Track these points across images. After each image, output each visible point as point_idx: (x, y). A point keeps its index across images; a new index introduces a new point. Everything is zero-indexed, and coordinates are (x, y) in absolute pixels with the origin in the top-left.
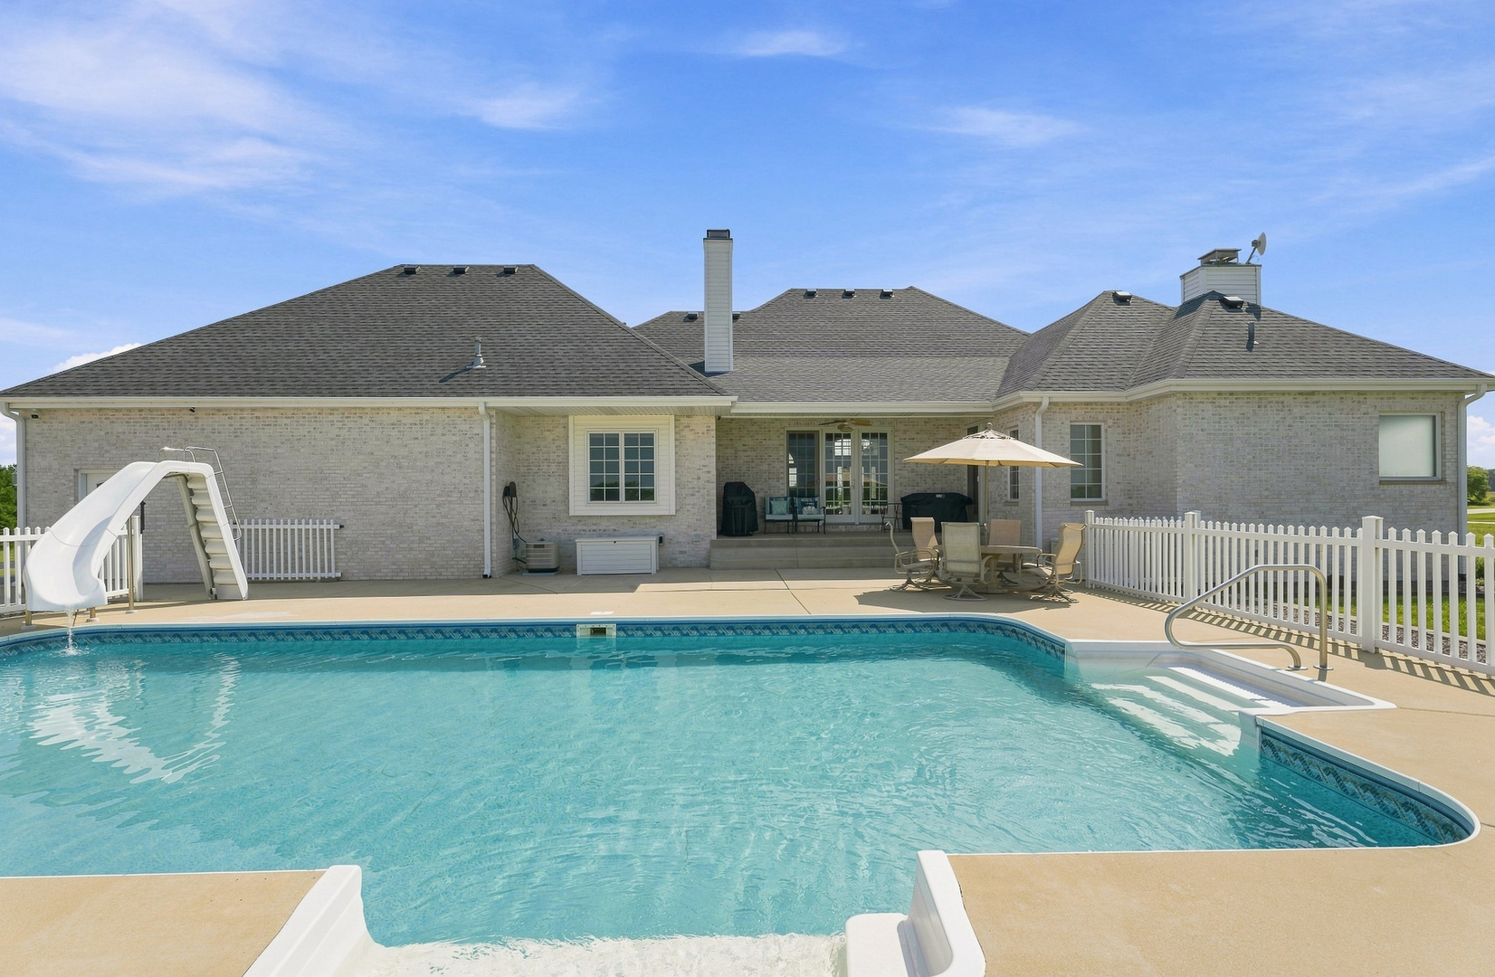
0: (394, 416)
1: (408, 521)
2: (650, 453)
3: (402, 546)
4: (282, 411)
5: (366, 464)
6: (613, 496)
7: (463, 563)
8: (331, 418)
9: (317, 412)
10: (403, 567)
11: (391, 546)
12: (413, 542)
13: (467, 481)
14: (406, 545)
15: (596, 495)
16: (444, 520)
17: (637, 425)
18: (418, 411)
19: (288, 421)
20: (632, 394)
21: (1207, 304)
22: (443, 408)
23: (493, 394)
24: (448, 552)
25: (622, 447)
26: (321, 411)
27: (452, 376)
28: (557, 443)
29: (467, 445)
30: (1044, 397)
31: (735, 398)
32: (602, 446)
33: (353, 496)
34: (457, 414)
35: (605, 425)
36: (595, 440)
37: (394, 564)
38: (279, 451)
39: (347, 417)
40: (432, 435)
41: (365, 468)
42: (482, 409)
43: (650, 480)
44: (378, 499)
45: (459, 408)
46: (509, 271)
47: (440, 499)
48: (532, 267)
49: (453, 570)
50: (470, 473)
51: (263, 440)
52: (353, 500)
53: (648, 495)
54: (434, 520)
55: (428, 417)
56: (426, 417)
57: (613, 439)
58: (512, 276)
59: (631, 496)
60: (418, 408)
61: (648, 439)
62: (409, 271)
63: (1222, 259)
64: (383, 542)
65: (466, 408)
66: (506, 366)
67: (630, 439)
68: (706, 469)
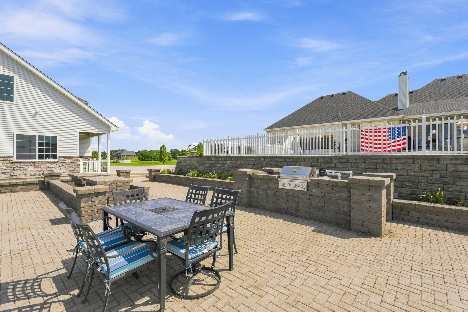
18: (328, 126)
20: (375, 117)
22: (333, 125)
23: (343, 121)
27: (334, 118)
31: (404, 115)
42: (341, 124)
45: (336, 124)
46: (344, 94)
48: (350, 92)
58: (345, 95)
62: (322, 98)
66: (346, 115)
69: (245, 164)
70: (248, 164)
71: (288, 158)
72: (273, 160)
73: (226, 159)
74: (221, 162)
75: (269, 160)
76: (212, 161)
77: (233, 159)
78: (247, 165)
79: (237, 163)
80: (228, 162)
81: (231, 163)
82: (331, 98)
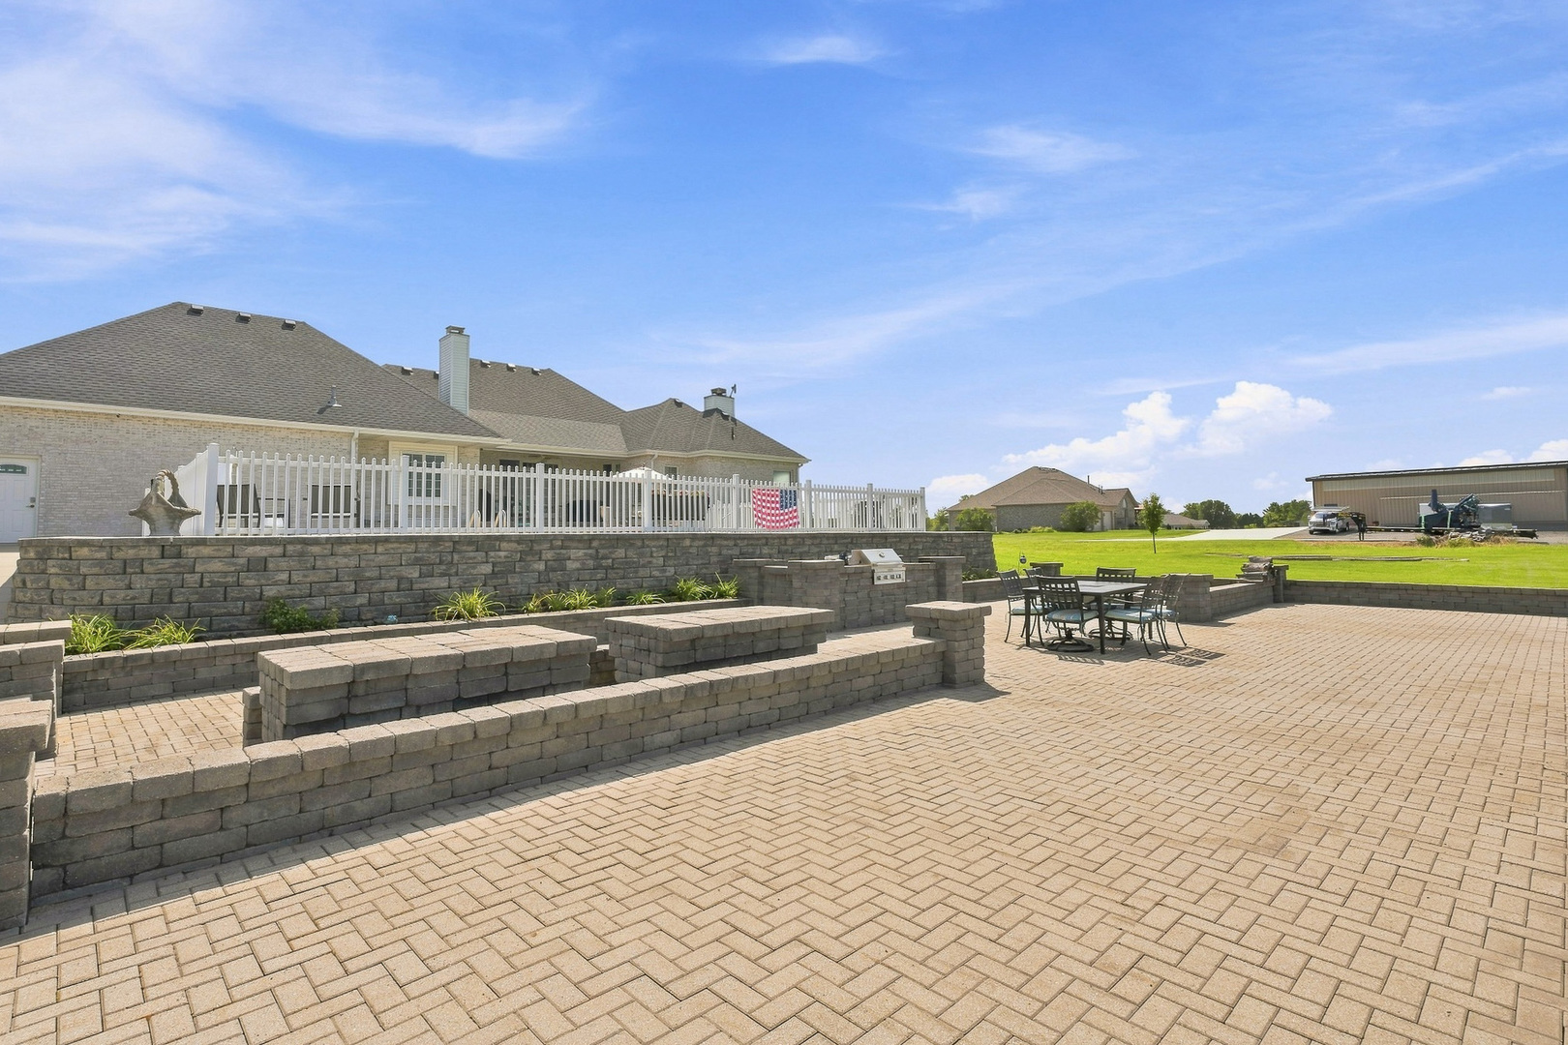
0: (284, 433)
18: (302, 431)
21: (715, 414)
23: (363, 426)
30: (657, 453)
35: (414, 449)
42: (356, 435)
45: (332, 432)
63: (719, 393)
66: (355, 407)
69: (641, 555)
70: (649, 554)
71: (739, 538)
72: (710, 543)
73: (566, 544)
74: (549, 555)
75: (701, 543)
76: (502, 554)
77: (595, 544)
78: (650, 559)
79: (613, 556)
80: (573, 553)
81: (591, 556)
82: (241, 325)
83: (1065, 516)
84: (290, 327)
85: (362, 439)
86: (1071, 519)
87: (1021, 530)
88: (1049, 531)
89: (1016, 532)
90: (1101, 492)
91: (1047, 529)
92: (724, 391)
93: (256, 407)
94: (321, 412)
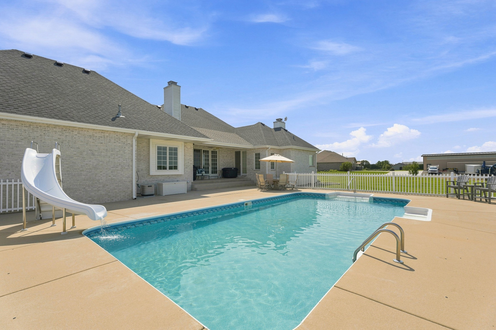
0: (91, 133)
1: (97, 178)
2: (176, 154)
3: (94, 189)
4: (22, 123)
5: (76, 153)
6: (165, 168)
7: (123, 194)
8: (55, 130)
9: (47, 126)
10: (94, 198)
11: (88, 189)
12: (99, 187)
13: (125, 162)
14: (96, 189)
15: (159, 168)
16: (115, 178)
17: (173, 144)
18: (103, 131)
19: (26, 128)
21: (279, 130)
22: (114, 132)
24: (116, 190)
25: (168, 151)
26: (48, 126)
28: (143, 148)
29: (125, 148)
30: (270, 147)
32: (161, 151)
33: (68, 168)
34: (121, 135)
35: (163, 144)
36: (159, 148)
37: (90, 197)
38: (20, 143)
39: (64, 130)
40: (109, 142)
41: (75, 154)
42: (137, 135)
43: (176, 163)
44: (82, 169)
45: (122, 133)
47: (113, 169)
49: (118, 198)
50: (126, 159)
51: (7, 137)
52: (67, 169)
53: (176, 168)
54: (110, 178)
55: (108, 135)
56: (107, 134)
57: (165, 148)
59: (171, 168)
60: (103, 130)
61: (176, 149)
62: (28, 56)
63: (279, 120)
64: (84, 188)
65: (125, 133)
66: (133, 118)
67: (171, 149)
68: (190, 160)
82: (57, 67)
83: (341, 167)
84: (87, 72)
85: (140, 137)
86: (344, 168)
87: (326, 171)
88: (336, 171)
89: (325, 171)
90: (347, 158)
91: (335, 170)
92: (281, 120)
93: (71, 115)
94: (114, 119)
